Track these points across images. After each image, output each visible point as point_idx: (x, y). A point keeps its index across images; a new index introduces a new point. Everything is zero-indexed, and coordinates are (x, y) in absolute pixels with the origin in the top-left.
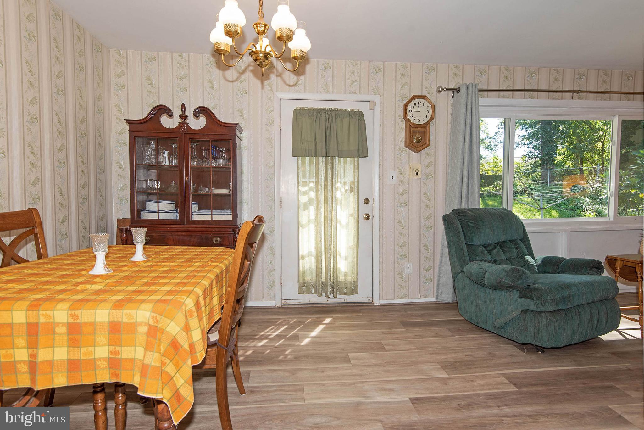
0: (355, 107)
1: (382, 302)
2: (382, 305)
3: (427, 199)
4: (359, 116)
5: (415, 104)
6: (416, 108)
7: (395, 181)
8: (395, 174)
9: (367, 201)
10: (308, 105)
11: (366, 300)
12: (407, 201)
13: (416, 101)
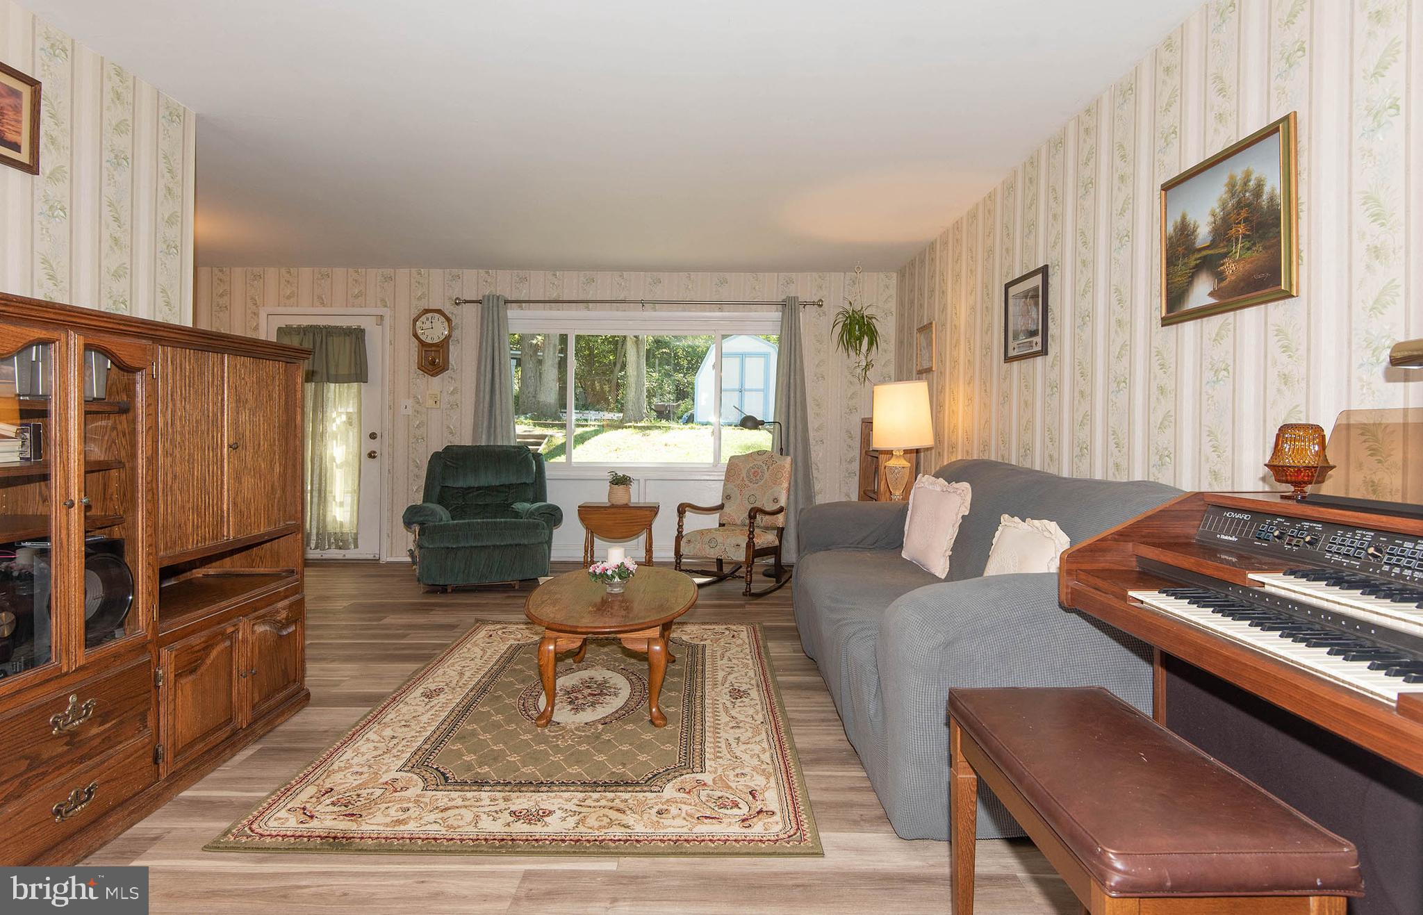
0: (353, 323)
1: (389, 559)
2: (388, 563)
3: (451, 433)
4: (356, 336)
5: (428, 319)
6: (428, 325)
7: (410, 411)
8: (410, 402)
9: (373, 436)
10: (295, 322)
11: (371, 557)
12: (425, 436)
13: (429, 315)
